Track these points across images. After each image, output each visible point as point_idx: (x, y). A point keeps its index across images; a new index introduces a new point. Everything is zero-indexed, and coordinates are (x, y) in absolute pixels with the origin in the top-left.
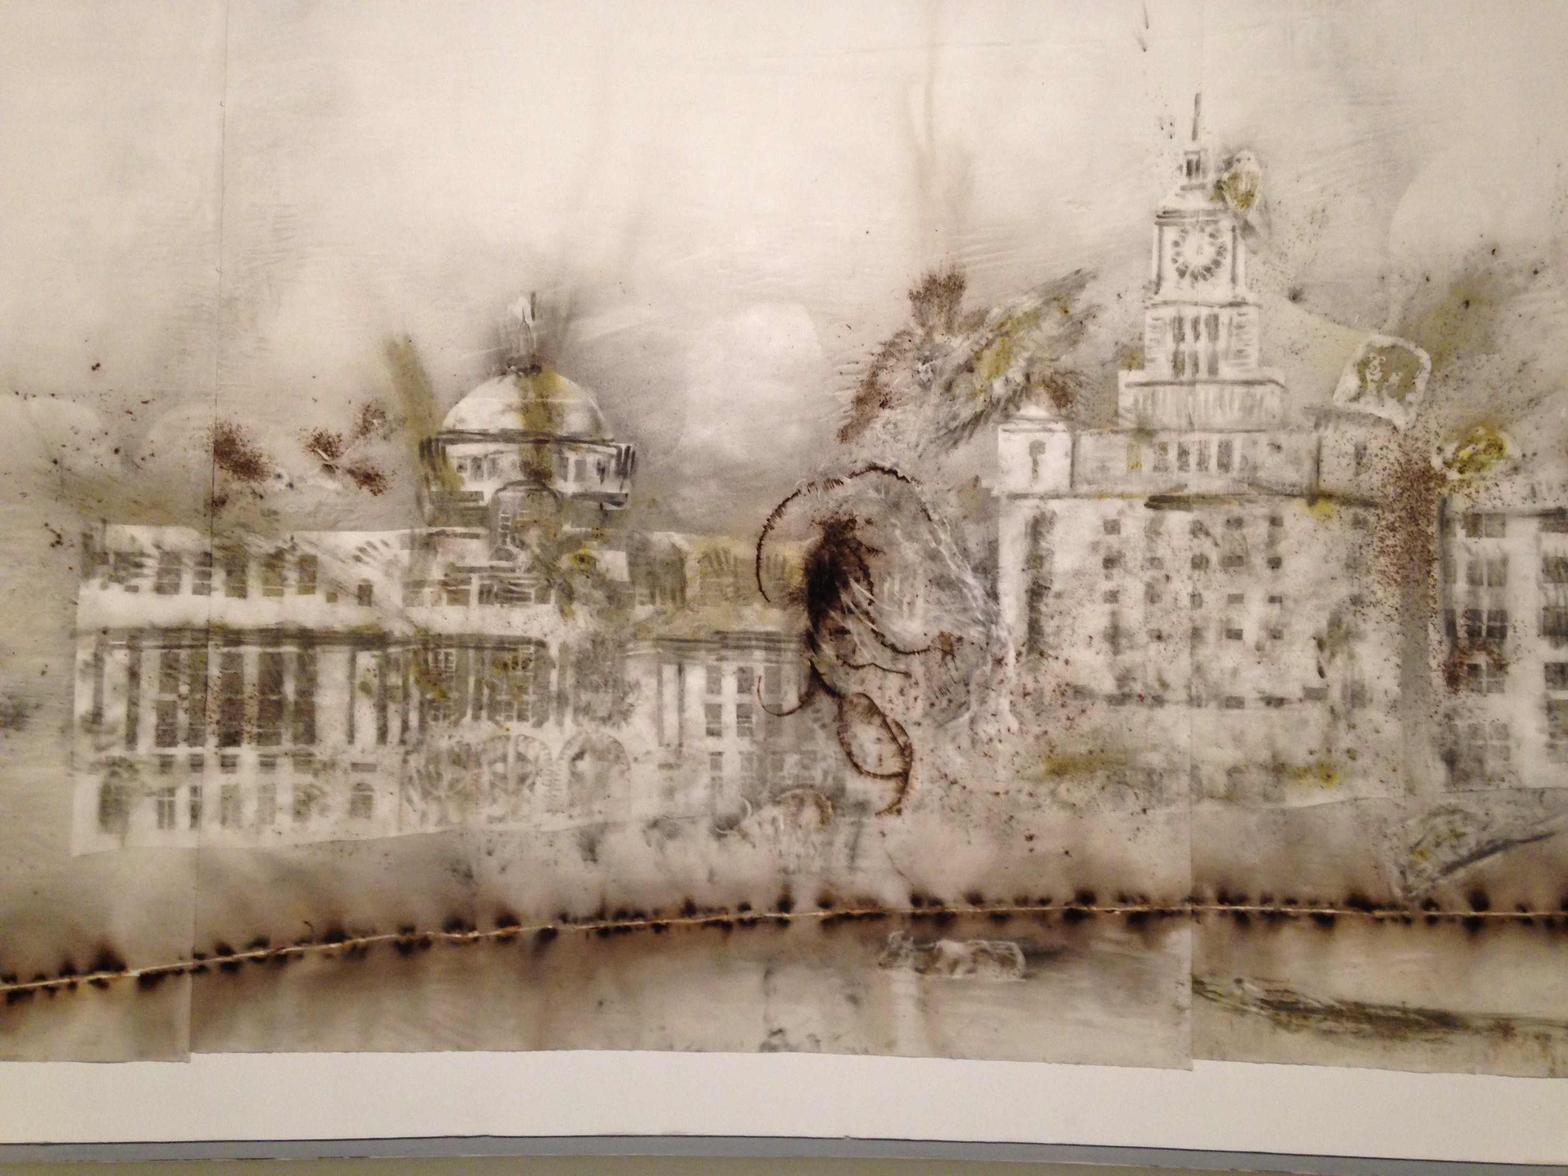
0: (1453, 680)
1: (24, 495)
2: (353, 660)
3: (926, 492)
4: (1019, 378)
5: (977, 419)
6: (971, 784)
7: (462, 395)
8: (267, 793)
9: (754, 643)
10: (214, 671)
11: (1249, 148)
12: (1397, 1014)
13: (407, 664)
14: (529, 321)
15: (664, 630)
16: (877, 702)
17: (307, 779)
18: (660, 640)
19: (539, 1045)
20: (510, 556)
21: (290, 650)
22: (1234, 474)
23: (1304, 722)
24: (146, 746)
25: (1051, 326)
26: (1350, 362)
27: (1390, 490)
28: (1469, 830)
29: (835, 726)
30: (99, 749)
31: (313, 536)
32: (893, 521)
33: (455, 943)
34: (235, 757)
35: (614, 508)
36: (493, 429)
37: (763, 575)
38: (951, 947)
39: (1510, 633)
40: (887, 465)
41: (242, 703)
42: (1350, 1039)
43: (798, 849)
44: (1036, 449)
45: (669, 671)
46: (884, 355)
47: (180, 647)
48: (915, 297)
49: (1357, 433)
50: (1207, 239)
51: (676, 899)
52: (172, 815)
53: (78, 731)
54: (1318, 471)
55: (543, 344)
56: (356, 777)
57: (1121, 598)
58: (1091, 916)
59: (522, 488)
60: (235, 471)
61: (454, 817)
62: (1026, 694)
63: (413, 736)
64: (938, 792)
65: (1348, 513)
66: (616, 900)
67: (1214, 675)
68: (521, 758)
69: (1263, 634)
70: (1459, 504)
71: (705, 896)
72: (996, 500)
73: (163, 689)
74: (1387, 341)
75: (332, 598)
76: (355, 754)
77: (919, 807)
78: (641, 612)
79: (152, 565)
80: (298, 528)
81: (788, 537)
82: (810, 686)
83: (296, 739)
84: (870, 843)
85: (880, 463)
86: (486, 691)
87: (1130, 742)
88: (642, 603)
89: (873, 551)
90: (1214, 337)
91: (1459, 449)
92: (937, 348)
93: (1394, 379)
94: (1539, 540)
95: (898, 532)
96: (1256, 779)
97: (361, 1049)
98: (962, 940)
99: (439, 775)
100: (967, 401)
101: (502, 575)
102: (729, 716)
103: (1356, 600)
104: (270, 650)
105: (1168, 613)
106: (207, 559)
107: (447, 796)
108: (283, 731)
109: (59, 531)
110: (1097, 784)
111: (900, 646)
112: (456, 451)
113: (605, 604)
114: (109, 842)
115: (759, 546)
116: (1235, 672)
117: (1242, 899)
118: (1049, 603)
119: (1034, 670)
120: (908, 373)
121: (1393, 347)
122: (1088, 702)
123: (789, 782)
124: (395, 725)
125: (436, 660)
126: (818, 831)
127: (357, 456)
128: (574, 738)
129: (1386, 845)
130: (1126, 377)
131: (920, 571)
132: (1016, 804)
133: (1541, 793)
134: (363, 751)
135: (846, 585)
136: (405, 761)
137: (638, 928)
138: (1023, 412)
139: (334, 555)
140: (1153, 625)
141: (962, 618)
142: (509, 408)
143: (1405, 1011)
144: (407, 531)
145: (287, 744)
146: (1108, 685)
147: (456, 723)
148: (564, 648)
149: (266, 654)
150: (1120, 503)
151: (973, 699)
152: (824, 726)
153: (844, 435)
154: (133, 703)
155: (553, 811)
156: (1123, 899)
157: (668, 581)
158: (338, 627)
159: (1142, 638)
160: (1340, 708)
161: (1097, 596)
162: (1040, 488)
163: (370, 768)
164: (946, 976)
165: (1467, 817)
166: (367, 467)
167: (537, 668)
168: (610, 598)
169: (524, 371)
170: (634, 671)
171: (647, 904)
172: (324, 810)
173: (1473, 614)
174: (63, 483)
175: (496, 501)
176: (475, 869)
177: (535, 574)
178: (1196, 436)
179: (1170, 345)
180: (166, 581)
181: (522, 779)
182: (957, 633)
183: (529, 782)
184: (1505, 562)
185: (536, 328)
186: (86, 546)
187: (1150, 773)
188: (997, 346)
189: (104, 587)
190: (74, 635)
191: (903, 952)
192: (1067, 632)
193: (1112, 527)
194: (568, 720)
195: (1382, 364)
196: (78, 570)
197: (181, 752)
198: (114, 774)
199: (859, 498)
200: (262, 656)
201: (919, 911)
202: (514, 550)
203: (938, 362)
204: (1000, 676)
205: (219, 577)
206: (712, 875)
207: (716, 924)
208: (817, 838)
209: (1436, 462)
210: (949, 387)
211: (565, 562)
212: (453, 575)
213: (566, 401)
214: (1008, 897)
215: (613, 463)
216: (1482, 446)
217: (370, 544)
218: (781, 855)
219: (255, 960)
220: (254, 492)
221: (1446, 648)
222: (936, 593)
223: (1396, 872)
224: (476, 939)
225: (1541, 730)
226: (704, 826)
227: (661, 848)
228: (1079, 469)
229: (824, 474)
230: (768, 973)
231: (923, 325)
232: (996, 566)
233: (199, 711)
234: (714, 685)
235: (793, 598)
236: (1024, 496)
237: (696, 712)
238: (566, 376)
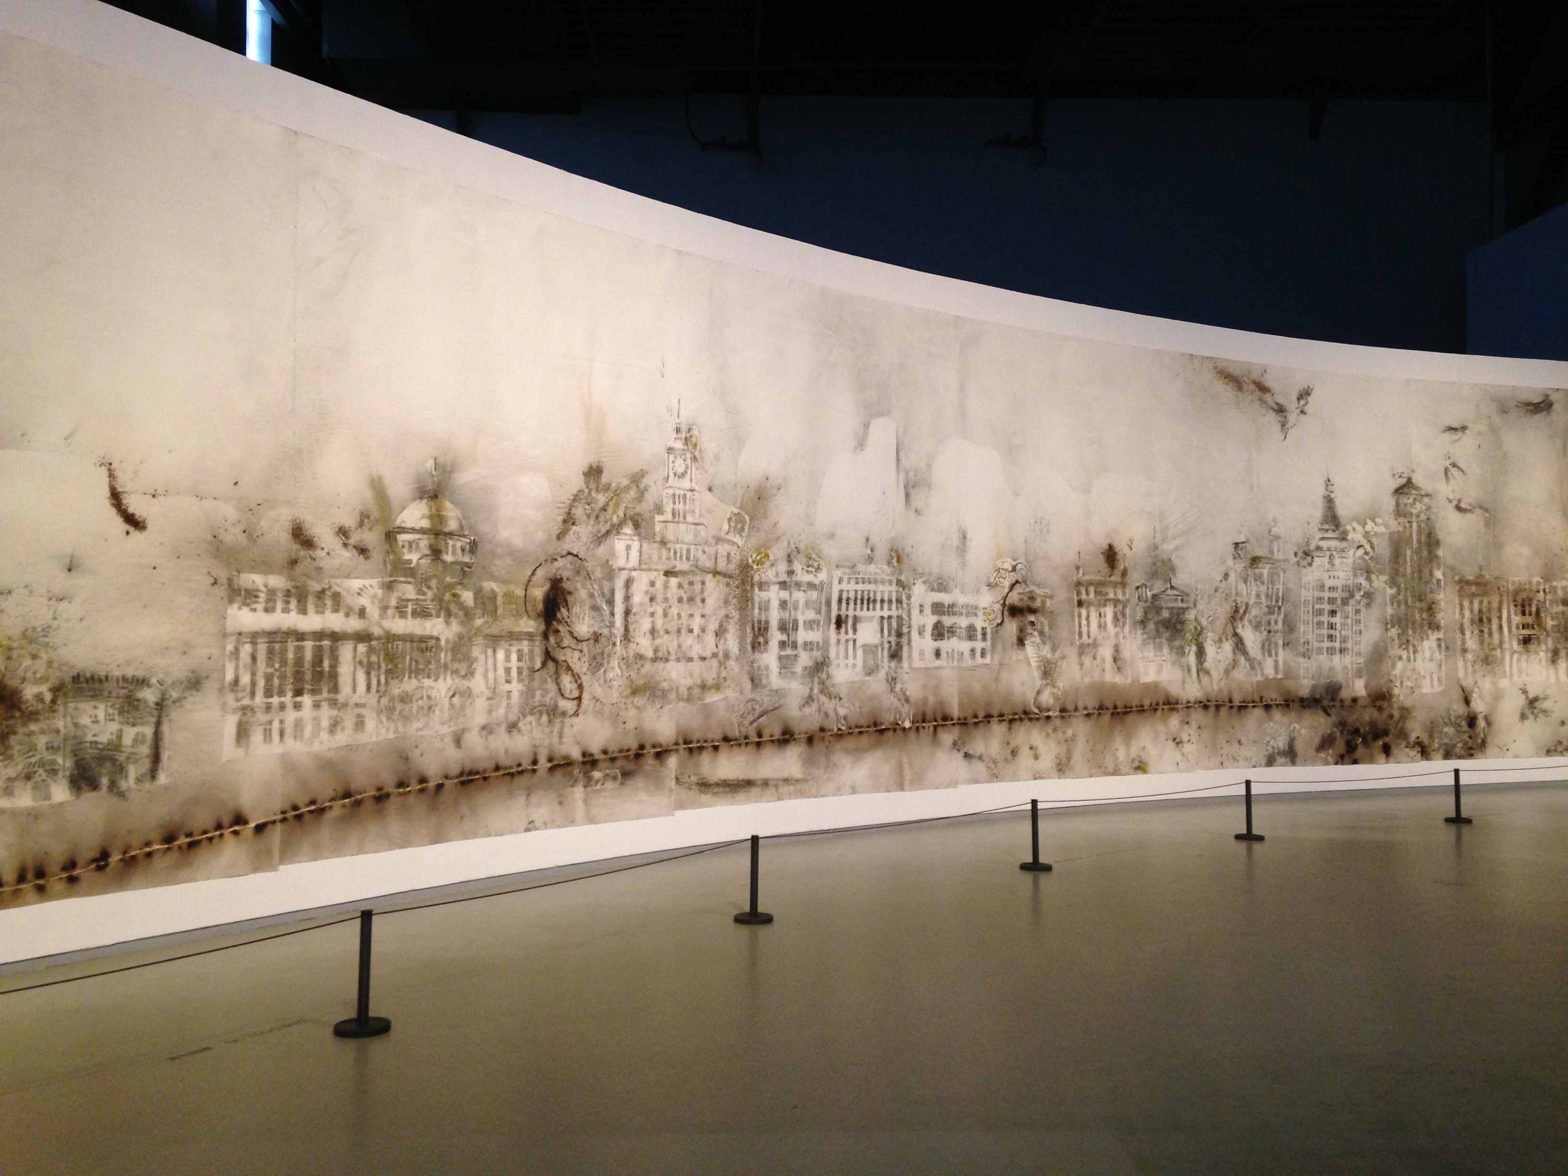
0: (753, 648)
1: (199, 555)
2: (355, 649)
3: (589, 565)
4: (622, 515)
5: (608, 532)
6: (604, 701)
7: (404, 508)
8: (316, 721)
9: (523, 637)
10: (291, 655)
11: (696, 425)
12: (735, 782)
13: (380, 650)
14: (434, 473)
15: (487, 631)
16: (570, 664)
17: (335, 713)
18: (486, 636)
19: (436, 841)
20: (424, 594)
21: (326, 643)
22: (691, 562)
23: (711, 667)
24: (259, 698)
25: (633, 493)
26: (726, 519)
27: (737, 572)
28: (757, 707)
29: (555, 676)
30: (237, 700)
31: (339, 581)
32: (577, 579)
33: (400, 794)
34: (301, 702)
35: (468, 569)
36: (417, 527)
37: (527, 604)
38: (597, 774)
39: (770, 629)
40: (575, 552)
41: (303, 673)
42: (722, 794)
43: (540, 735)
44: (628, 548)
45: (490, 652)
46: (574, 500)
47: (275, 642)
48: (585, 474)
49: (728, 547)
50: (683, 462)
51: (491, 765)
52: (270, 735)
53: (227, 690)
54: (716, 563)
55: (439, 484)
56: (358, 711)
57: (655, 615)
58: (642, 755)
59: (429, 558)
60: (302, 545)
61: (401, 729)
62: (623, 659)
63: (382, 688)
64: (592, 705)
65: (725, 580)
66: (468, 768)
67: (684, 648)
68: (429, 697)
69: (700, 631)
70: (756, 578)
71: (504, 761)
72: (614, 570)
73: (267, 666)
74: (736, 511)
75: (347, 615)
76: (356, 699)
77: (585, 713)
78: (479, 622)
79: (263, 596)
80: (333, 577)
81: (536, 586)
82: (546, 657)
83: (329, 692)
84: (567, 731)
85: (572, 551)
86: (414, 664)
87: (658, 678)
88: (479, 618)
89: (570, 593)
90: (685, 503)
91: (757, 556)
92: (593, 498)
93: (739, 526)
94: (778, 593)
95: (579, 584)
96: (696, 691)
97: (359, 853)
98: (600, 771)
99: (395, 709)
100: (604, 525)
101: (421, 603)
102: (514, 673)
103: (727, 616)
104: (317, 643)
105: (670, 622)
106: (288, 594)
107: (398, 719)
108: (323, 687)
109: (215, 577)
110: (646, 697)
111: (579, 638)
112: (402, 538)
113: (464, 618)
114: (240, 753)
115: (526, 590)
116: (691, 647)
117: (691, 742)
118: (632, 618)
119: (626, 647)
120: (582, 509)
121: (739, 513)
122: (644, 662)
123: (537, 704)
124: (374, 682)
125: (392, 648)
126: (548, 726)
127: (357, 539)
128: (451, 686)
129: (734, 715)
130: (658, 518)
131: (587, 603)
132: (619, 708)
133: (777, 691)
134: (360, 697)
135: (559, 609)
136: (379, 701)
137: (476, 779)
138: (623, 531)
139: (349, 592)
140: (665, 627)
141: (601, 625)
142: (424, 516)
143: (739, 781)
144: (380, 580)
145: (325, 695)
146: (650, 654)
147: (401, 680)
148: (447, 641)
149: (315, 645)
150: (655, 574)
151: (605, 662)
152: (551, 676)
153: (559, 537)
154: (254, 674)
155: (443, 724)
156: (654, 746)
157: (490, 607)
158: (350, 631)
159: (662, 633)
160: (722, 661)
161: (648, 614)
162: (629, 566)
163: (363, 706)
164: (594, 788)
165: (757, 702)
166: (361, 545)
167: (436, 651)
168: (466, 615)
169: (431, 497)
170: (476, 652)
171: (480, 766)
172: (343, 729)
173: (760, 622)
174: (218, 549)
175: (418, 564)
176: (410, 755)
177: (434, 603)
178: (678, 546)
179: (671, 505)
180: (269, 605)
181: (430, 708)
182: (600, 632)
183: (433, 709)
184: (769, 601)
185: (437, 476)
186: (229, 585)
187: (663, 691)
188: (614, 500)
189: (240, 609)
190: (225, 636)
191: (579, 779)
192: (637, 630)
193: (652, 584)
194: (448, 677)
195: (735, 520)
196: (226, 599)
197: (275, 700)
198: (244, 714)
199: (564, 568)
200: (314, 646)
201: (585, 760)
202: (426, 590)
203: (593, 505)
204: (614, 651)
205: (293, 603)
206: (506, 750)
207: (509, 774)
208: (547, 730)
209: (750, 561)
210: (597, 517)
211: (448, 596)
212: (400, 603)
213: (449, 514)
214: (616, 750)
215: (468, 546)
216: (763, 555)
217: (364, 586)
218: (533, 739)
219: (310, 812)
220: (311, 557)
221: (752, 635)
222: (593, 613)
223: (737, 725)
224: (410, 791)
225: (777, 667)
226: (503, 728)
227: (486, 739)
228: (642, 558)
229: (550, 555)
230: (528, 795)
231: (588, 487)
232: (613, 601)
233: (283, 677)
234: (508, 659)
235: (539, 615)
236: (623, 569)
237: (501, 672)
238: (449, 501)
